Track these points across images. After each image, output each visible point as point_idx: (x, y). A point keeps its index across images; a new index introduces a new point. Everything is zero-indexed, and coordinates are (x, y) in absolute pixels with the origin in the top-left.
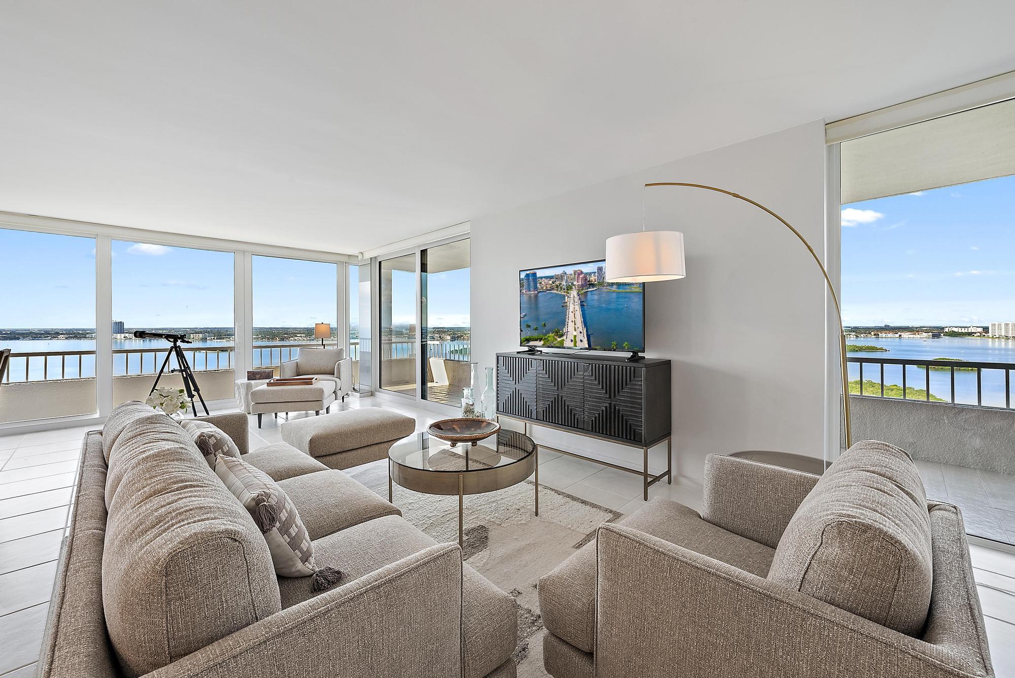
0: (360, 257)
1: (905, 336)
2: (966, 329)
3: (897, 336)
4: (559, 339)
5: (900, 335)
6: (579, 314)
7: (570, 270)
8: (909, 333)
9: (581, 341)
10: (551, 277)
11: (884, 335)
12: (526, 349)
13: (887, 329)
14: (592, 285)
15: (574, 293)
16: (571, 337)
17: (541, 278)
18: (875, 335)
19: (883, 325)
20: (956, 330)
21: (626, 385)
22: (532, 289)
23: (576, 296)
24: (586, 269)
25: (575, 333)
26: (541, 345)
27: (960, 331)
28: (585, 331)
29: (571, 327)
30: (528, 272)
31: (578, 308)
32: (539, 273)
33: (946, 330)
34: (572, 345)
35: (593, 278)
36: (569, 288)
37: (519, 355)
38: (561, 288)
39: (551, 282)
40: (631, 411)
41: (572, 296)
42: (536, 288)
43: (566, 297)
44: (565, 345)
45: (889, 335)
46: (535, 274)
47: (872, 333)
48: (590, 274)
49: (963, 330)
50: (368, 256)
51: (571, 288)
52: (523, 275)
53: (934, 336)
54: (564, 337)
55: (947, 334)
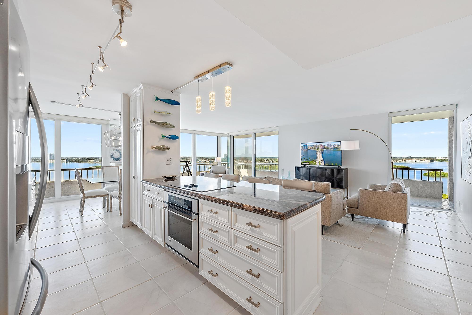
0: (228, 134)
1: (418, 161)
2: (446, 158)
3: (414, 161)
4: (315, 162)
5: (416, 161)
6: (321, 156)
7: (318, 144)
8: (420, 160)
9: (322, 163)
10: (312, 146)
11: (408, 161)
12: (303, 165)
13: (410, 158)
14: (325, 148)
15: (319, 150)
16: (318, 161)
17: (309, 146)
18: (404, 161)
19: (408, 156)
20: (441, 158)
21: (338, 174)
22: (306, 149)
23: (320, 151)
24: (323, 144)
25: (320, 161)
26: (308, 164)
27: (443, 159)
28: (323, 160)
29: (318, 159)
30: (304, 144)
31: (321, 154)
32: (308, 145)
33: (437, 158)
34: (319, 164)
35: (326, 147)
36: (318, 149)
37: (302, 167)
38: (315, 149)
39: (312, 147)
40: (340, 181)
41: (319, 151)
42: (307, 148)
43: (317, 151)
44: (317, 164)
45: (411, 161)
46: (307, 145)
47: (403, 160)
48: (325, 145)
49: (445, 159)
50: (230, 134)
51: (319, 149)
52: (302, 145)
53: (431, 161)
54: (316, 162)
55: (437, 160)
